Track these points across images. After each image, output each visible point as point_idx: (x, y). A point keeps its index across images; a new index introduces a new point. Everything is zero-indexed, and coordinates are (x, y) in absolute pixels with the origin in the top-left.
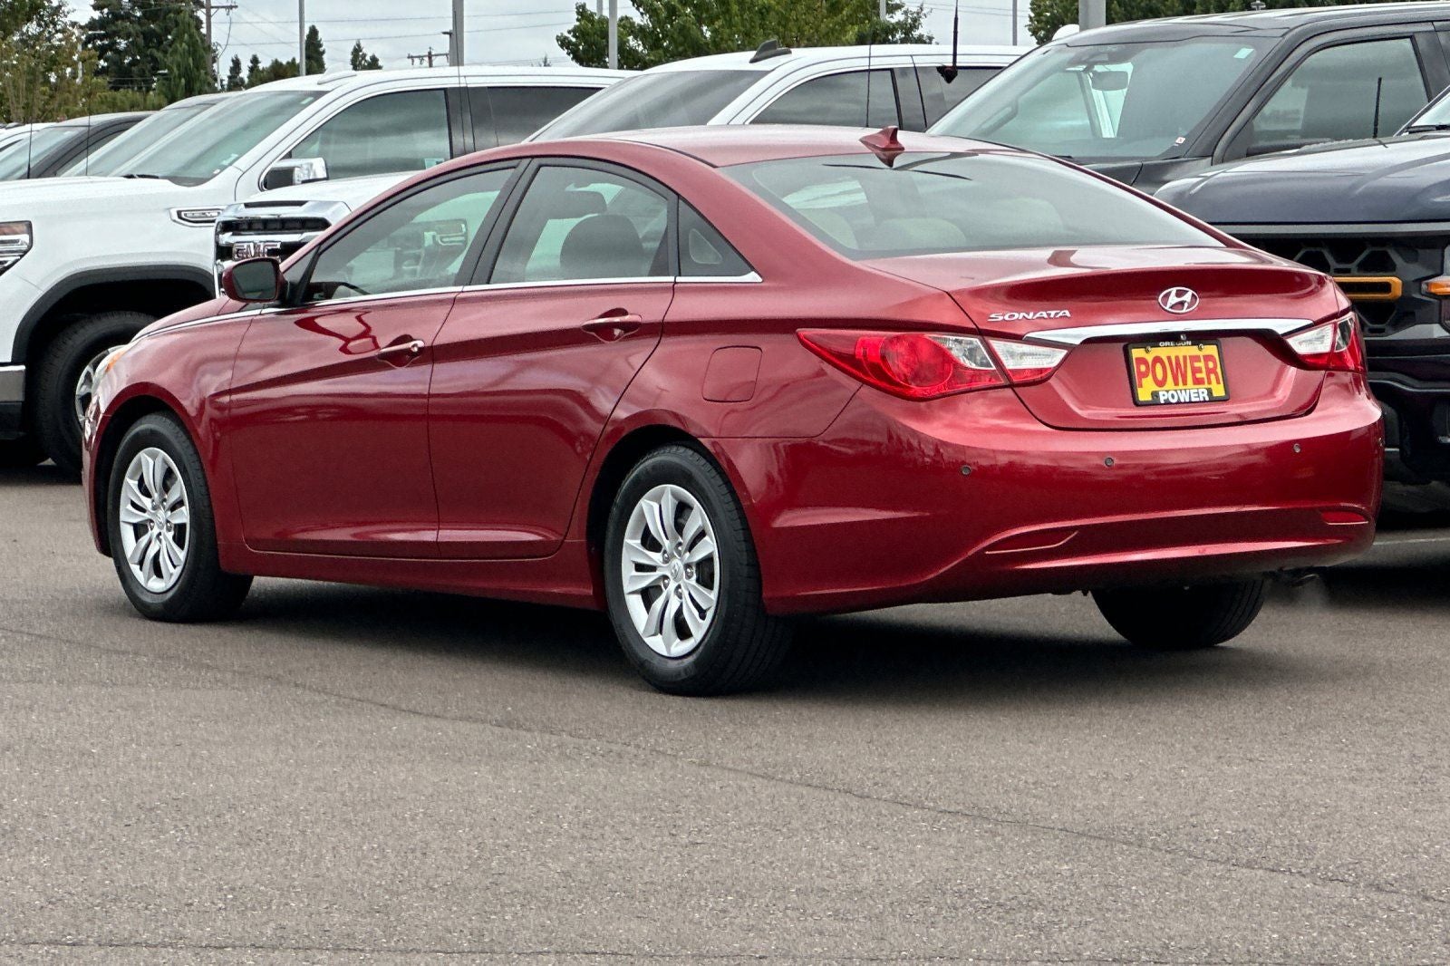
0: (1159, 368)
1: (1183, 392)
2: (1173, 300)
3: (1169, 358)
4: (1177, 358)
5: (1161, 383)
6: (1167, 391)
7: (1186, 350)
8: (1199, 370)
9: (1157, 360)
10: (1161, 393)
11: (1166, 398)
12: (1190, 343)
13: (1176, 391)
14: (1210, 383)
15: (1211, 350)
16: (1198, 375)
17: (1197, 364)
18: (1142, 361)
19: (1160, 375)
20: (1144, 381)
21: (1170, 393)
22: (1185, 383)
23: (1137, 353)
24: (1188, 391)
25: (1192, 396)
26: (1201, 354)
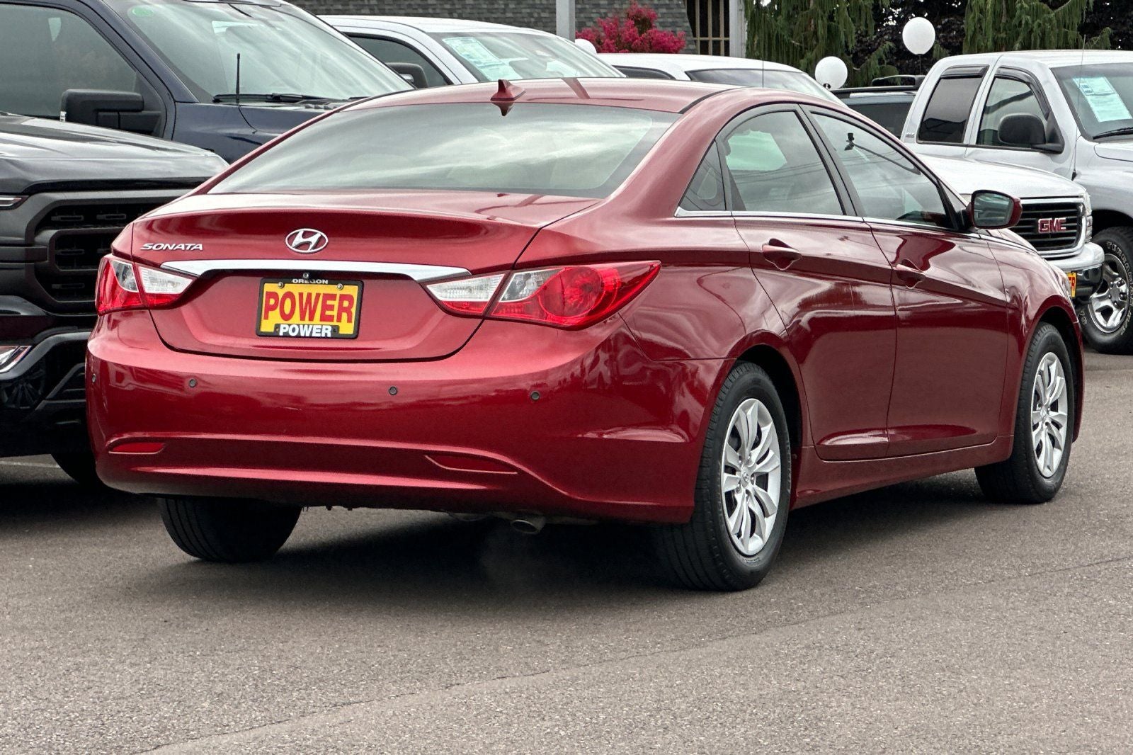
0: (288, 303)
1: (306, 326)
2: (299, 239)
3: (301, 295)
4: (309, 295)
5: (286, 317)
6: (289, 325)
7: (322, 288)
8: (331, 308)
9: (289, 295)
10: (282, 326)
11: (286, 331)
12: (327, 282)
13: (298, 325)
14: (339, 320)
15: (352, 290)
16: (328, 313)
17: (329, 302)
18: (273, 295)
19: (287, 310)
20: (271, 314)
21: (292, 327)
22: (311, 318)
23: (269, 287)
24: (311, 327)
25: (315, 331)
26: (338, 293)
